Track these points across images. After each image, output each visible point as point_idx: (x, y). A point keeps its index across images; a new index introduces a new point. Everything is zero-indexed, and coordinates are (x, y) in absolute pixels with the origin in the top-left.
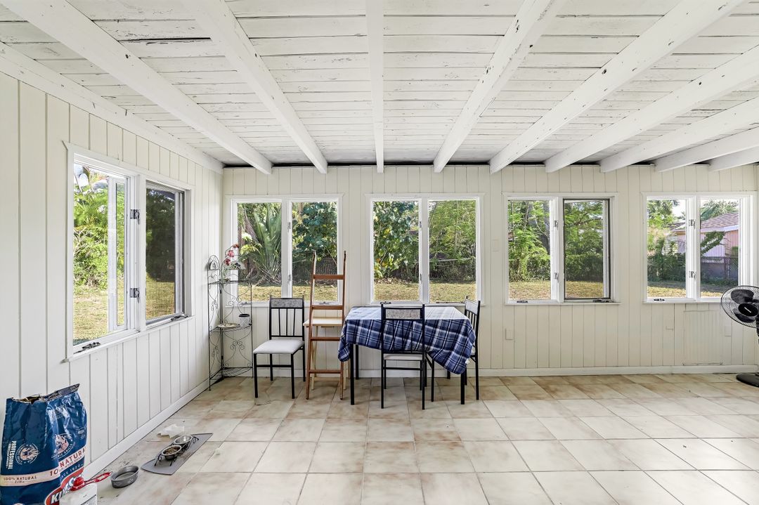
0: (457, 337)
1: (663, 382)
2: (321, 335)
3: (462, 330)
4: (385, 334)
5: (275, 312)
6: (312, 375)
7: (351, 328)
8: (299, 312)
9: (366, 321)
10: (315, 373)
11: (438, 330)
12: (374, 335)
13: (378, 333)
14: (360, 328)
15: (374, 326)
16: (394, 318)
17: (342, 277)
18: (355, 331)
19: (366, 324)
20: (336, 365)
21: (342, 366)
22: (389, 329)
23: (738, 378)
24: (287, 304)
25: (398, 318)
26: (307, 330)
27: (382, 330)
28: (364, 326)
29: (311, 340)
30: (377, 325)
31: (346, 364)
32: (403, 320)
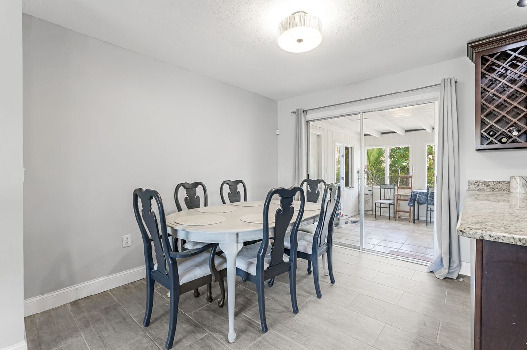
2: (402, 198)
4: (429, 198)
5: (382, 190)
6: (398, 213)
7: (414, 195)
8: (392, 190)
9: (420, 192)
10: (399, 211)
14: (418, 195)
17: (411, 177)
18: (416, 195)
20: (408, 209)
21: (410, 209)
26: (396, 196)
28: (420, 194)
29: (398, 200)
30: (425, 194)
31: (412, 208)
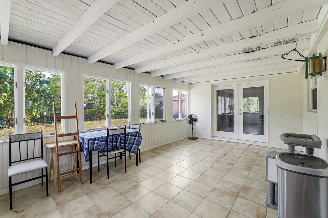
0: (135, 139)
1: (178, 143)
3: (138, 135)
4: (108, 143)
7: (91, 143)
9: (99, 138)
11: (129, 137)
12: (103, 144)
13: (105, 143)
14: (96, 142)
15: (103, 140)
16: (113, 134)
18: (94, 144)
19: (99, 139)
22: (110, 140)
23: (189, 139)
24: (27, 137)
25: (115, 134)
27: (107, 141)
28: (98, 140)
30: (104, 139)
32: (117, 134)
